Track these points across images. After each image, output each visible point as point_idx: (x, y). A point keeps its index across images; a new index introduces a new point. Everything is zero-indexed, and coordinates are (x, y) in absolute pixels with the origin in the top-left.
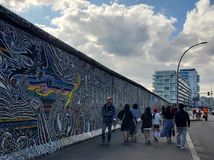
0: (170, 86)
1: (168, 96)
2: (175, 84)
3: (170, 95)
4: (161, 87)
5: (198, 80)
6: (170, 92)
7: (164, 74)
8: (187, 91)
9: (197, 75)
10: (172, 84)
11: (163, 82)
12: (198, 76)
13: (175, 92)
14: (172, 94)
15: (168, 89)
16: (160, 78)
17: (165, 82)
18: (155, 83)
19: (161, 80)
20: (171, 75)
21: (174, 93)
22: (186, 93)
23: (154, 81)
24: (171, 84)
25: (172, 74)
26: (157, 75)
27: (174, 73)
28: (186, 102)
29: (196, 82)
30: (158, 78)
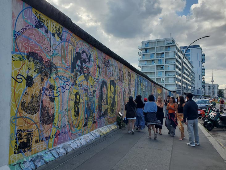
0: (164, 64)
1: (162, 80)
2: (173, 60)
3: (164, 77)
4: (152, 65)
5: (203, 60)
6: (165, 72)
7: (156, 45)
8: (190, 73)
9: (202, 53)
10: (169, 60)
11: (155, 57)
12: (203, 55)
13: (173, 72)
14: (169, 75)
15: (162, 68)
16: (149, 52)
17: (157, 58)
18: (142, 60)
19: (152, 55)
20: (166, 47)
21: (170, 74)
22: (188, 76)
23: (140, 57)
24: (167, 60)
25: (168, 44)
26: (144, 47)
27: (171, 42)
28: (188, 89)
29: (200, 62)
30: (147, 52)
